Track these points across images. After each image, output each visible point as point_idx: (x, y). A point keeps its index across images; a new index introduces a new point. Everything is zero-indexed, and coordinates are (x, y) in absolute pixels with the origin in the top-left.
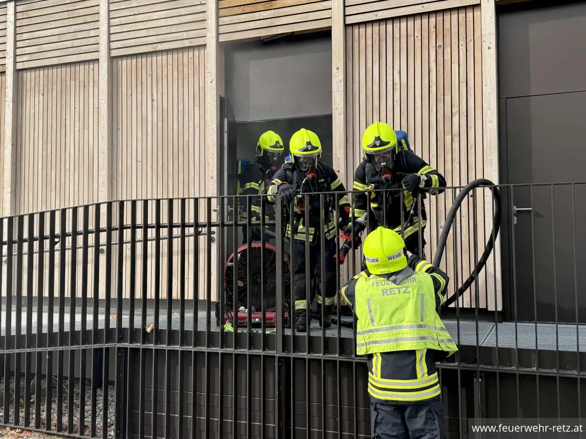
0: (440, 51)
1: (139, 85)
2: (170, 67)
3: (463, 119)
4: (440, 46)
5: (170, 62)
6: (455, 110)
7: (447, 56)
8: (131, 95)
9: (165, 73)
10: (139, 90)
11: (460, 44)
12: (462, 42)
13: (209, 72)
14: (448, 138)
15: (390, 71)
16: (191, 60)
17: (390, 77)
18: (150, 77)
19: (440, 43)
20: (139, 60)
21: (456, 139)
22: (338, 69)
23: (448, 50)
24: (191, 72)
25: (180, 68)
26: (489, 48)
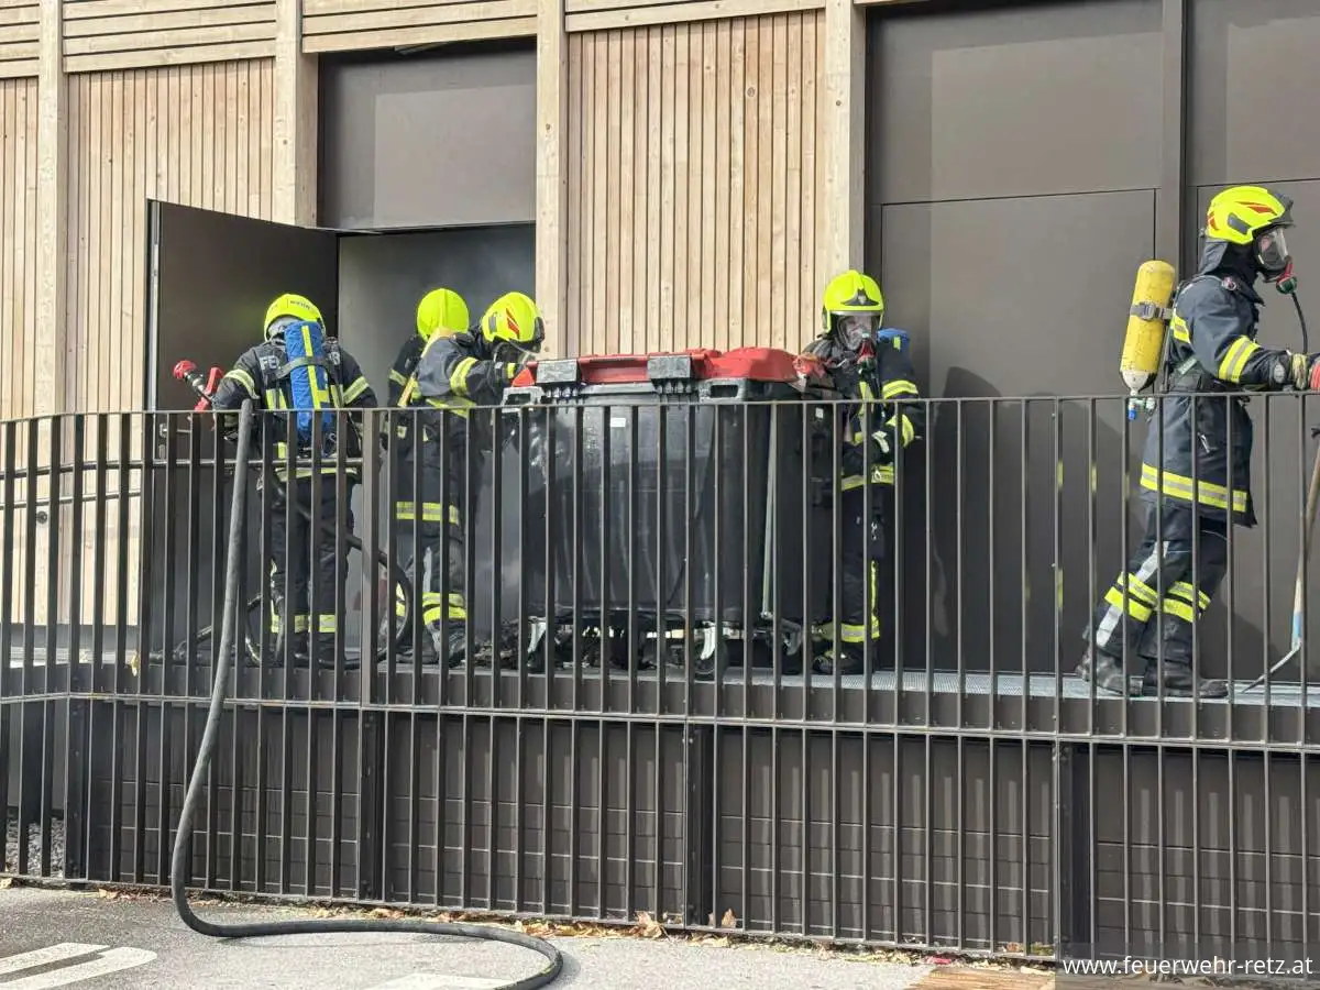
0: (752, 100)
1: (129, 138)
2: (197, 101)
3: (793, 246)
4: (751, 90)
5: (197, 89)
6: (778, 227)
7: (766, 114)
8: (111, 161)
9: (186, 114)
10: (129, 151)
11: (790, 90)
12: (794, 86)
13: (280, 121)
14: (764, 284)
15: (654, 138)
16: (243, 89)
17: (654, 151)
18: (154, 123)
19: (752, 84)
20: (130, 83)
21: (779, 289)
22: (548, 127)
23: (766, 101)
24: (243, 116)
25: (220, 105)
26: (838, 104)
